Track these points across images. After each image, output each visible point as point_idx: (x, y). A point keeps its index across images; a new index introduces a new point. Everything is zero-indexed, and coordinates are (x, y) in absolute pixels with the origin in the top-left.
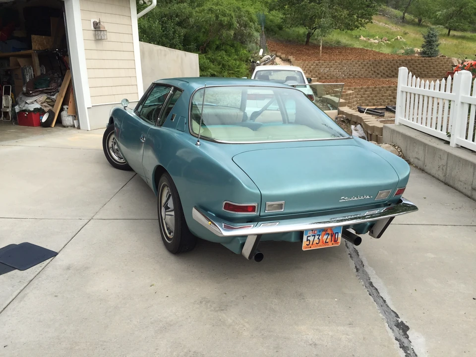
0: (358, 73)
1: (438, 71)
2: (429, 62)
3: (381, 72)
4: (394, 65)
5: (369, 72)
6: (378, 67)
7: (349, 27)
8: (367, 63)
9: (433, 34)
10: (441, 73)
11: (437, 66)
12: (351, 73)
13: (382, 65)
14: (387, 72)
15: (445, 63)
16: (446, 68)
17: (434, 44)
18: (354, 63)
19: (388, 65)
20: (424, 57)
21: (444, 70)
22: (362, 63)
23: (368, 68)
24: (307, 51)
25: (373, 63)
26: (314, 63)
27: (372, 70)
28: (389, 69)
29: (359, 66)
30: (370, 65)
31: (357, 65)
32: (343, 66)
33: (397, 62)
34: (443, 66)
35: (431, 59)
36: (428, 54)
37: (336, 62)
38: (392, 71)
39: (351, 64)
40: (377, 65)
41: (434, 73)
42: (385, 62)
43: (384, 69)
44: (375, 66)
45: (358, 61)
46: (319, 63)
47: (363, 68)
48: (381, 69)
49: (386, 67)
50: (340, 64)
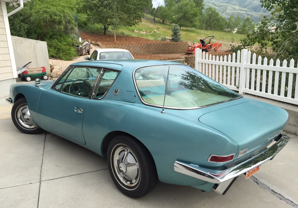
0: (139, 52)
1: (182, 49)
2: (177, 44)
3: (152, 51)
4: (158, 46)
5: (145, 51)
6: (150, 48)
7: (129, 24)
8: (144, 46)
9: (177, 29)
10: (183, 50)
11: (181, 47)
12: (135, 52)
13: (152, 47)
14: (155, 51)
15: (185, 45)
16: (186, 48)
17: (178, 34)
18: (136, 46)
19: (155, 47)
20: (173, 42)
21: (184, 49)
22: (140, 46)
23: (144, 49)
24: (106, 39)
25: (147, 46)
26: (113, 46)
27: (146, 50)
28: (156, 49)
29: (139, 47)
30: (145, 47)
31: (138, 47)
32: (130, 48)
33: (160, 45)
34: (184, 46)
35: (178, 43)
36: (175, 40)
37: (125, 46)
38: (158, 50)
39: (134, 46)
40: (149, 47)
41: (180, 51)
42: (153, 45)
43: (153, 49)
44: (148, 48)
45: (138, 45)
46: (116, 46)
47: (141, 49)
49: (154, 48)
50: (128, 47)
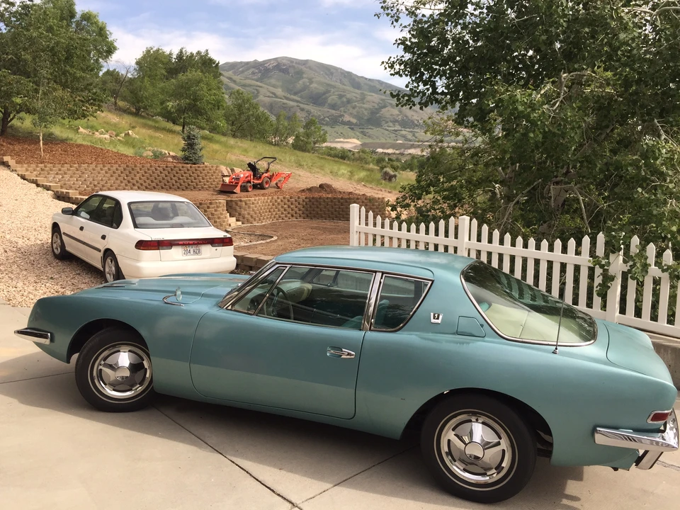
0: (106, 183)
1: (208, 182)
2: (196, 170)
3: (137, 182)
4: (153, 173)
5: (121, 182)
6: (132, 175)
8: (117, 169)
9: (194, 136)
10: (212, 184)
11: (206, 176)
12: (96, 183)
13: (138, 173)
14: (145, 182)
15: (214, 172)
16: (216, 178)
17: (196, 147)
18: (99, 168)
19: (146, 173)
20: (187, 163)
21: (214, 181)
22: (109, 169)
23: (119, 176)
24: (11, 147)
25: (125, 169)
26: (37, 166)
27: (124, 179)
28: (148, 179)
29: (106, 173)
30: (122, 173)
31: (104, 172)
32: (83, 173)
33: (156, 170)
34: (212, 175)
35: (199, 167)
36: (191, 160)
37: (71, 167)
38: (152, 182)
39: (94, 170)
40: (130, 173)
41: (205, 185)
42: (141, 169)
43: (140, 179)
44: (128, 174)
45: (104, 166)
46: (45, 167)
47: (112, 176)
48: (137, 178)
49: (143, 176)
50: (77, 170)
